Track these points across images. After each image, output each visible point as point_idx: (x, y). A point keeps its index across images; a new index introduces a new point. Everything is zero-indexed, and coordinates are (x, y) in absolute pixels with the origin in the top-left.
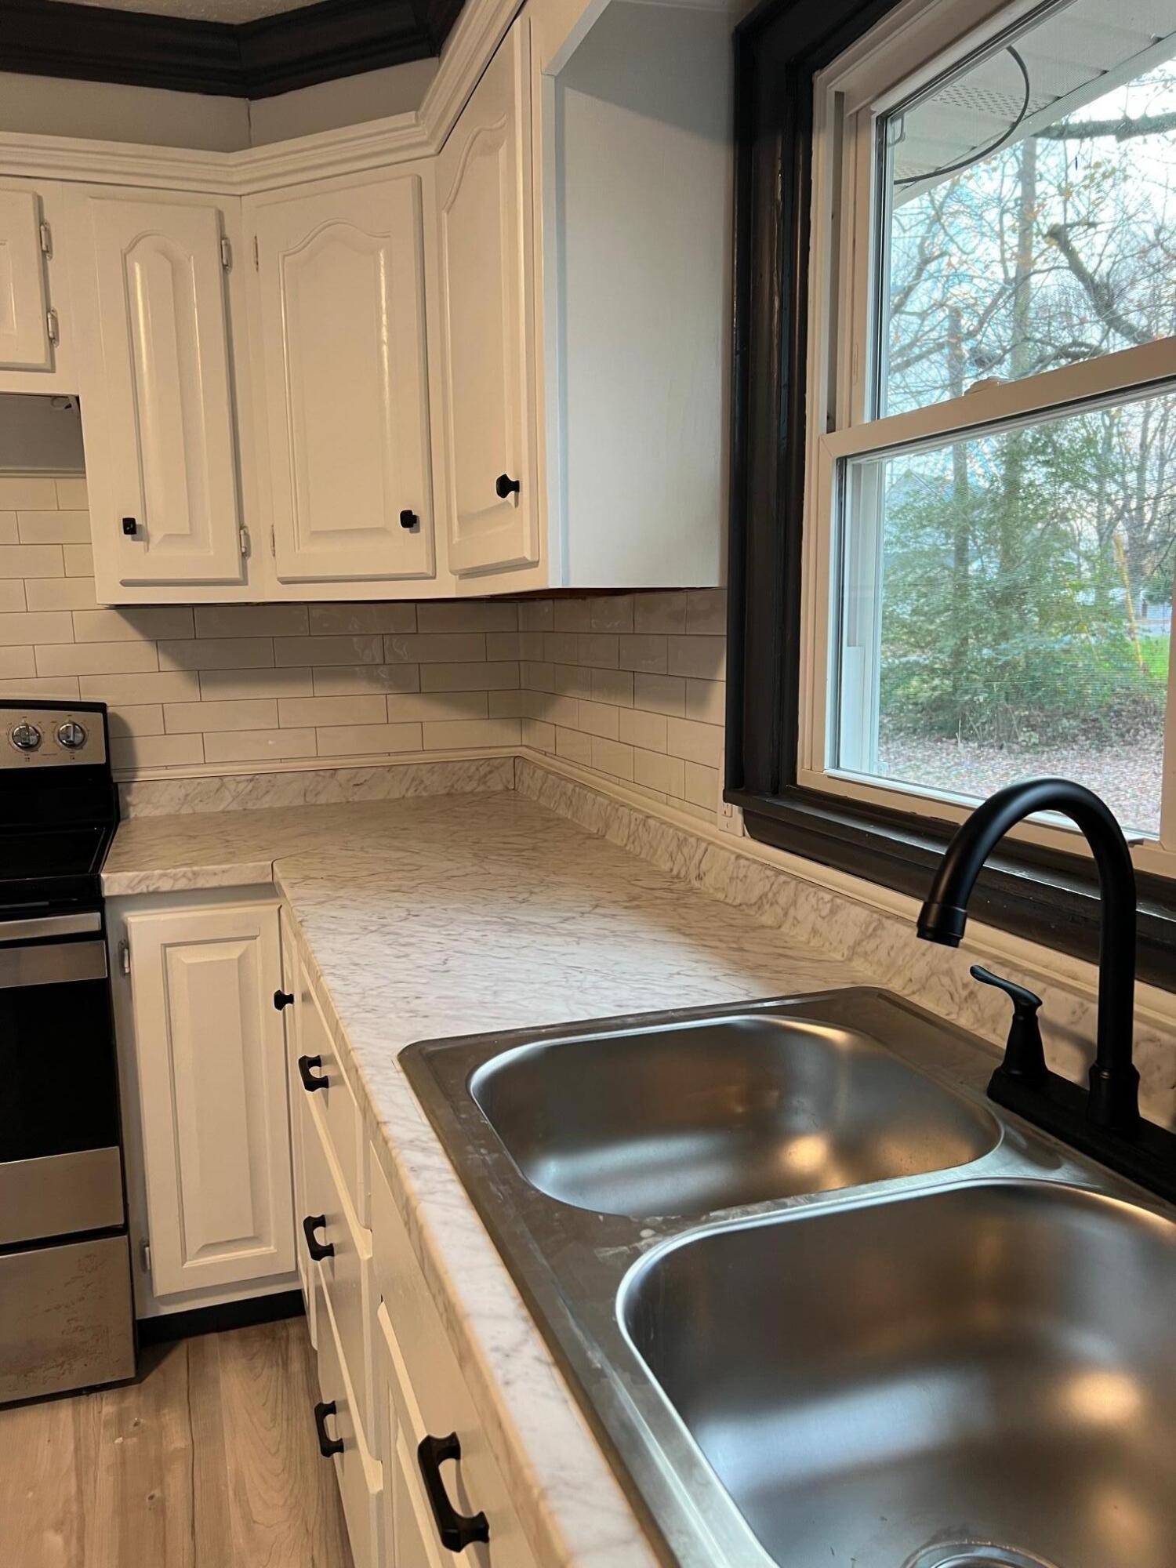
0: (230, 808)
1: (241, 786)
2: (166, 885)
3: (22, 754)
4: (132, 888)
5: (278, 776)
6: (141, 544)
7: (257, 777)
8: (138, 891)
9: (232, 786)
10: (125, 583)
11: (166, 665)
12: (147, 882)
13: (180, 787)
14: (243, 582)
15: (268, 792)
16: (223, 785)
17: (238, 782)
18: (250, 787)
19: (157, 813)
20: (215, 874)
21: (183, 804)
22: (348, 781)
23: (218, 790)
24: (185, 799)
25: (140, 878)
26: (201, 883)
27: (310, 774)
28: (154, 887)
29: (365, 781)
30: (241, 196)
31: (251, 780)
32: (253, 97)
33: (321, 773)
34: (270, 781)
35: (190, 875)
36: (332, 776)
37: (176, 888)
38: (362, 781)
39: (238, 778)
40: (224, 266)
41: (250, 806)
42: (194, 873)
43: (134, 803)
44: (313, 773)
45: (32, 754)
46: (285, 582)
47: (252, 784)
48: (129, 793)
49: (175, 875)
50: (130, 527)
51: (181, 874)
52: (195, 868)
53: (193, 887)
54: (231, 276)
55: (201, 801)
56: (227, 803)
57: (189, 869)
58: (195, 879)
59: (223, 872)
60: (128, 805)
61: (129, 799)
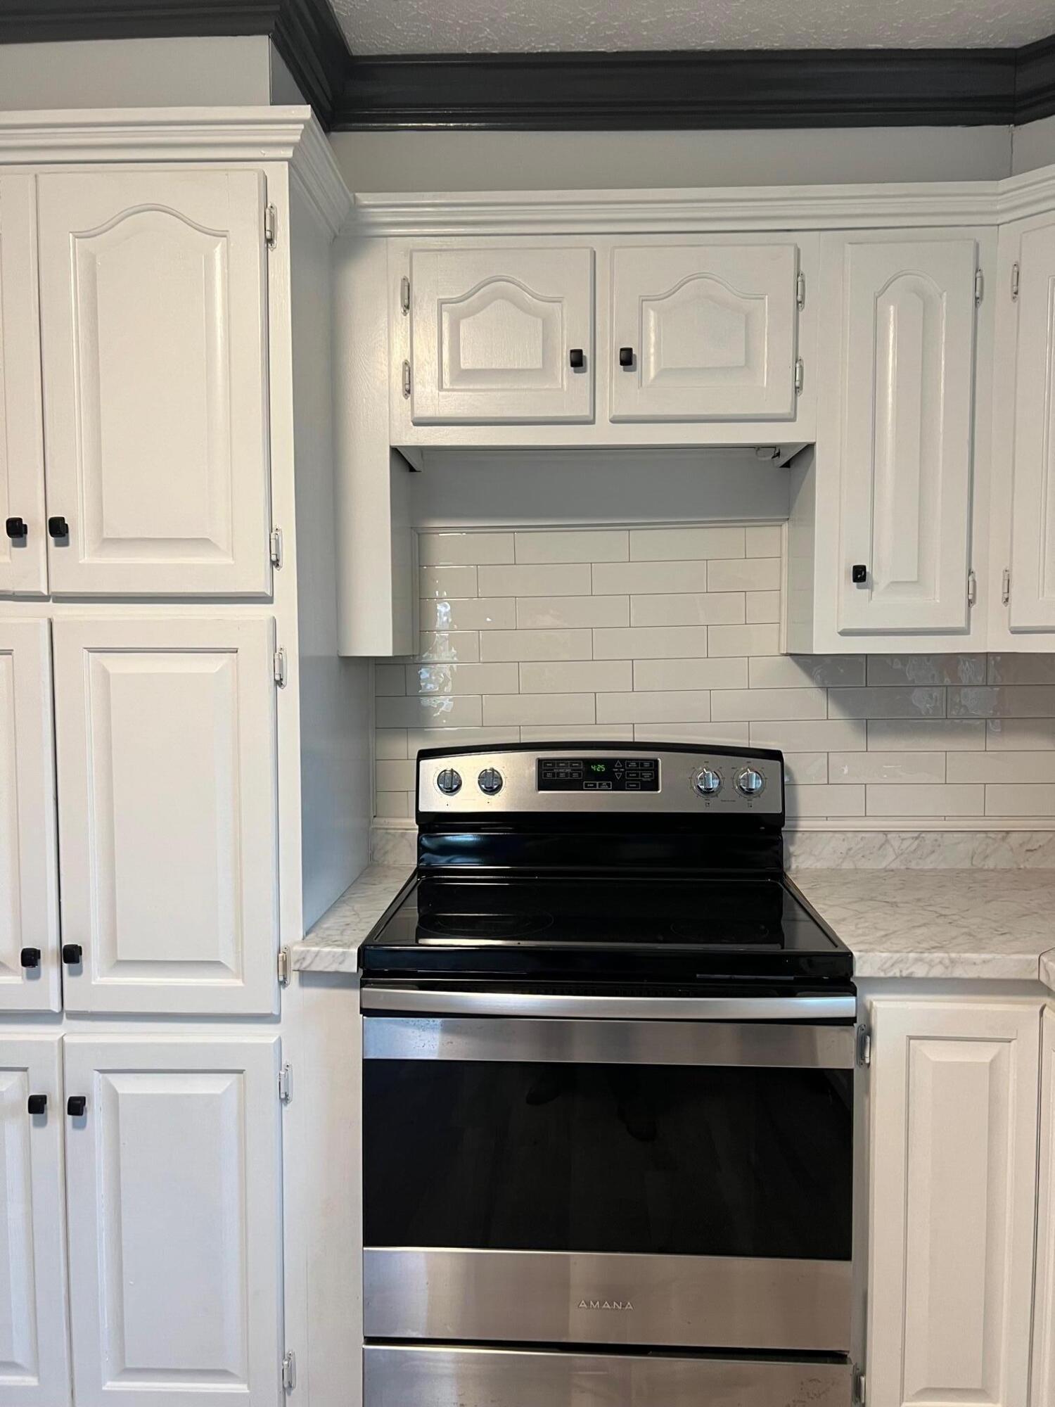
0: (893, 866)
1: (906, 843)
2: (920, 971)
3: (702, 798)
4: (884, 971)
5: (946, 835)
6: (867, 591)
7: (923, 835)
8: (890, 974)
9: (896, 844)
10: (844, 633)
11: (834, 712)
12: (901, 965)
13: (844, 840)
14: (964, 632)
15: (933, 852)
16: (887, 841)
17: (903, 839)
18: (914, 847)
19: (819, 865)
20: (975, 964)
21: (844, 858)
22: (1021, 845)
23: (881, 847)
24: (847, 853)
25: (892, 961)
26: (959, 973)
27: (979, 835)
28: (910, 971)
29: (1040, 846)
30: (998, 225)
31: (917, 838)
32: (1018, 123)
33: (992, 835)
34: (936, 840)
35: (947, 962)
36: (1004, 839)
37: (931, 975)
38: (1035, 847)
39: (903, 835)
40: (977, 298)
41: (913, 865)
42: (952, 961)
43: (795, 854)
44: (983, 835)
45: (712, 800)
46: (1015, 631)
47: (916, 842)
48: (792, 843)
49: (932, 960)
50: (859, 574)
51: (938, 960)
52: (953, 955)
53: (949, 976)
54: (980, 309)
55: (863, 856)
56: (889, 860)
57: (946, 955)
58: (953, 967)
59: (984, 962)
60: (790, 855)
61: (792, 849)
